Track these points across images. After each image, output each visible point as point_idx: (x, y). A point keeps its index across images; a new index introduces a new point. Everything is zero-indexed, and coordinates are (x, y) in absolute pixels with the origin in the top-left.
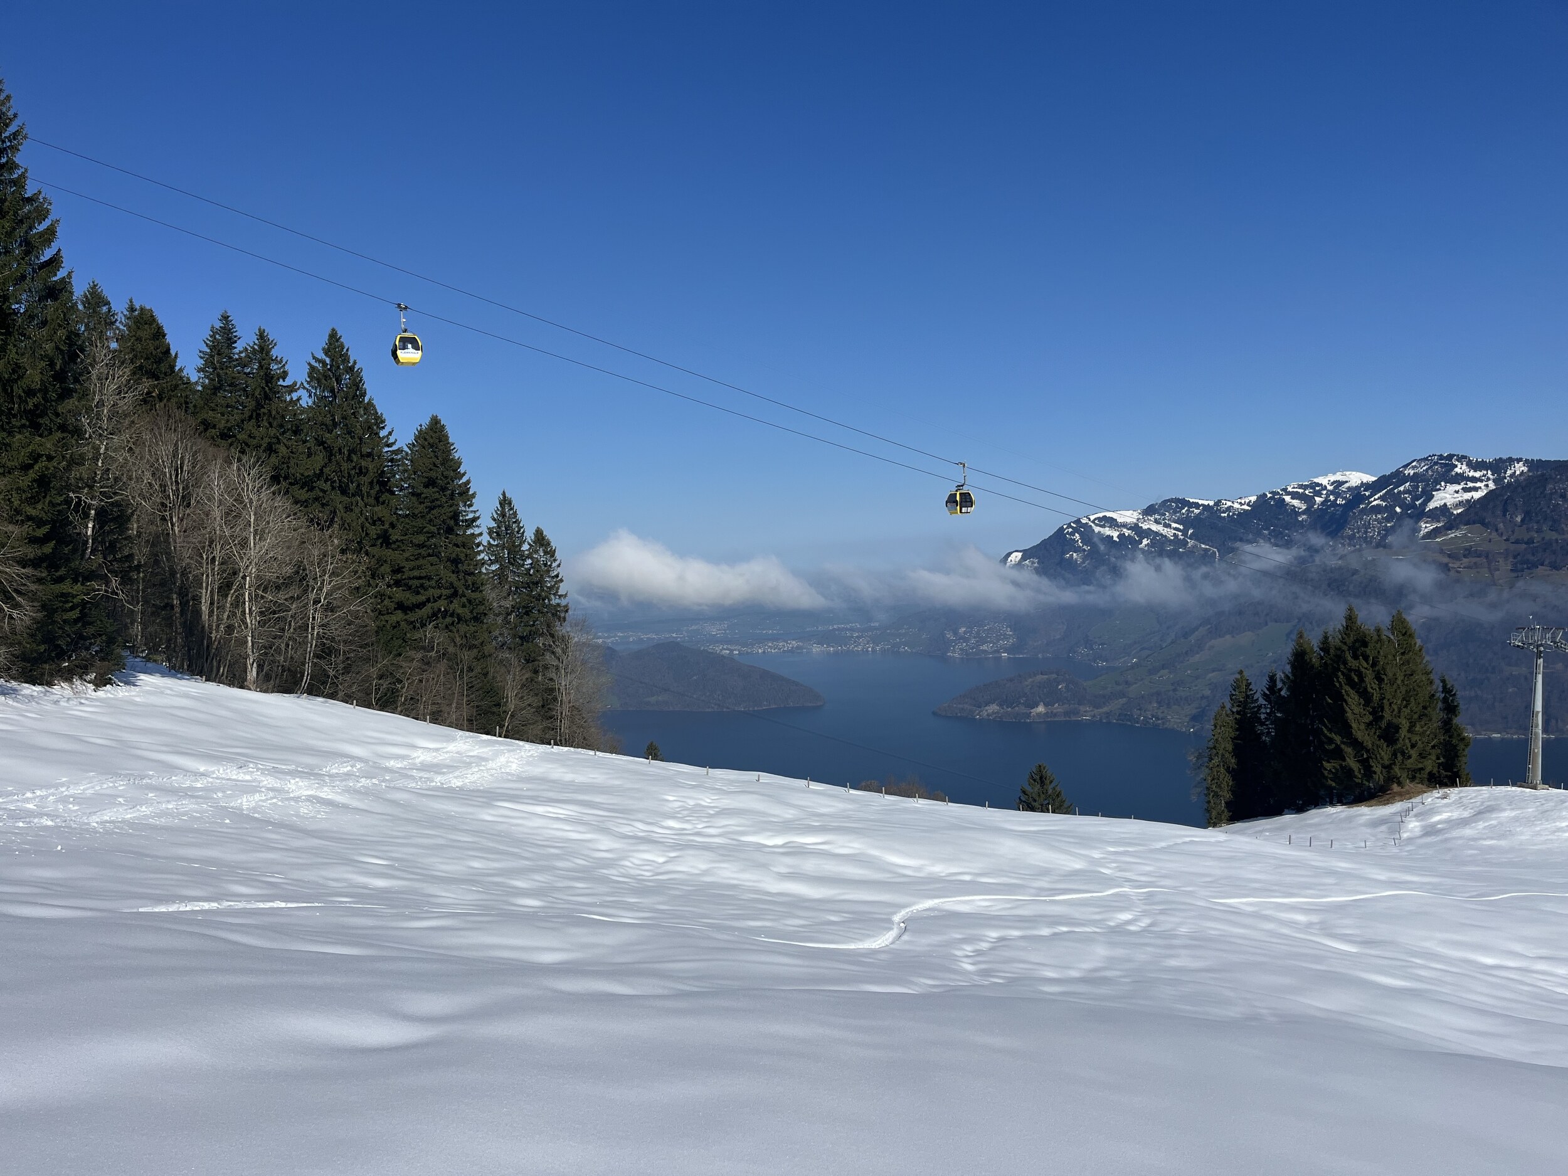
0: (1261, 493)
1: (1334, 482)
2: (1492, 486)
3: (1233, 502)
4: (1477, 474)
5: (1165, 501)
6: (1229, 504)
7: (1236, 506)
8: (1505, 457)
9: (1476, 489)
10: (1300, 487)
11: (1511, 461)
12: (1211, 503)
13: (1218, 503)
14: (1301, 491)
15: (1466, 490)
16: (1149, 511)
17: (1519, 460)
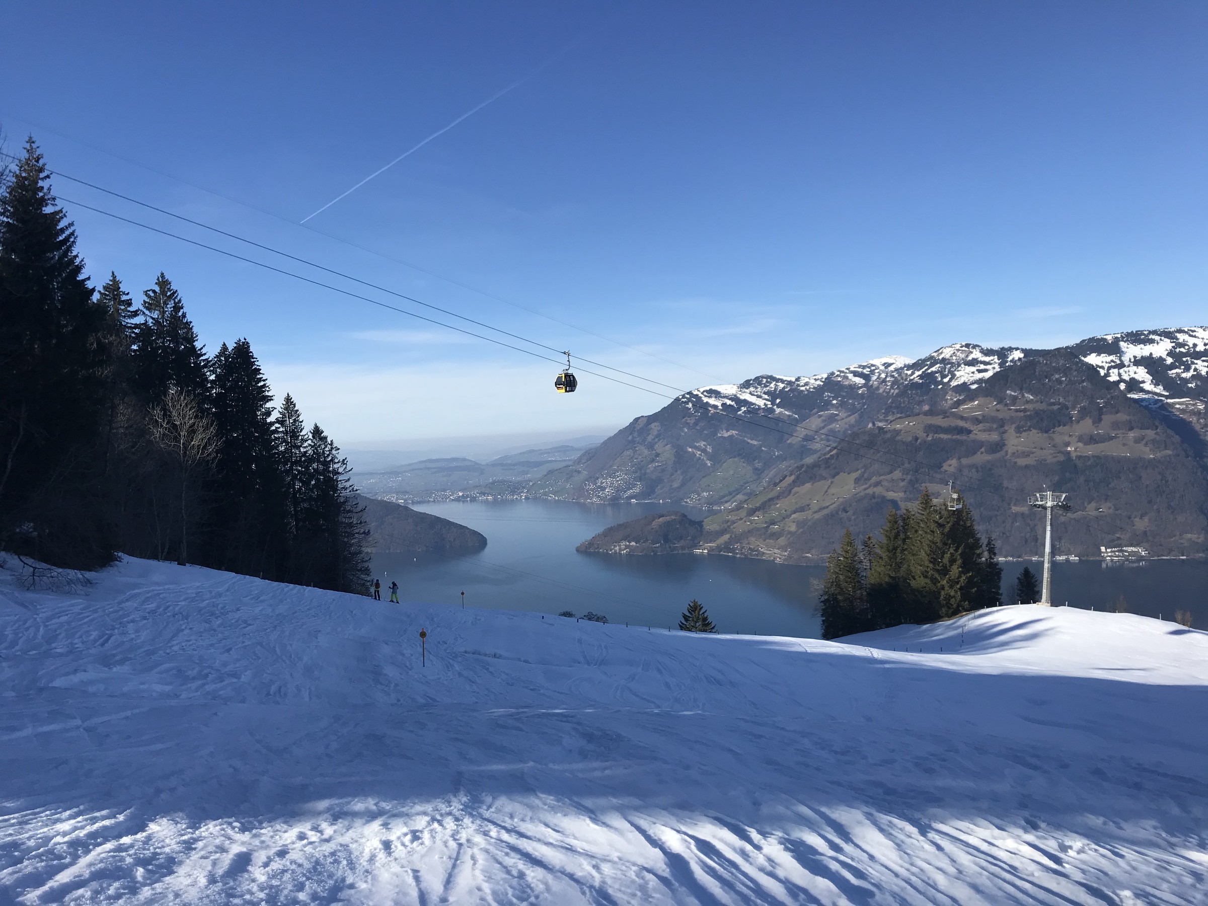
0: (830, 371)
1: (885, 364)
2: (998, 369)
3: (809, 378)
4: (987, 359)
5: (757, 378)
6: (807, 380)
7: (812, 381)
8: (1006, 346)
9: (986, 371)
10: (860, 366)
11: (1011, 349)
12: (793, 380)
13: (798, 379)
14: (860, 370)
15: (980, 371)
16: (746, 385)
17: (1017, 349)
